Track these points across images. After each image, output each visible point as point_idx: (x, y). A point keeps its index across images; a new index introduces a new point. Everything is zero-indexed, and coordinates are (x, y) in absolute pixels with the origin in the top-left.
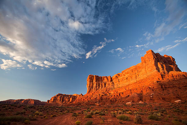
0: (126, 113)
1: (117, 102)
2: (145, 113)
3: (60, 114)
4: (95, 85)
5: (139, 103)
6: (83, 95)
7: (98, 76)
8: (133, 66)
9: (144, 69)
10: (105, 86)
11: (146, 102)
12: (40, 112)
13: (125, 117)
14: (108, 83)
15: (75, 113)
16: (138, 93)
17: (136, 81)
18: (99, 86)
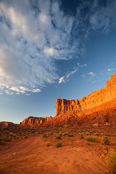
0: (93, 134)
1: (84, 123)
2: (112, 134)
3: (32, 135)
4: (63, 108)
5: (105, 125)
6: (52, 118)
7: (66, 100)
8: (99, 90)
9: (110, 92)
10: (73, 109)
11: (113, 124)
12: (14, 134)
13: (92, 139)
14: (75, 106)
15: (45, 135)
16: (105, 115)
17: (102, 104)
18: (67, 109)
